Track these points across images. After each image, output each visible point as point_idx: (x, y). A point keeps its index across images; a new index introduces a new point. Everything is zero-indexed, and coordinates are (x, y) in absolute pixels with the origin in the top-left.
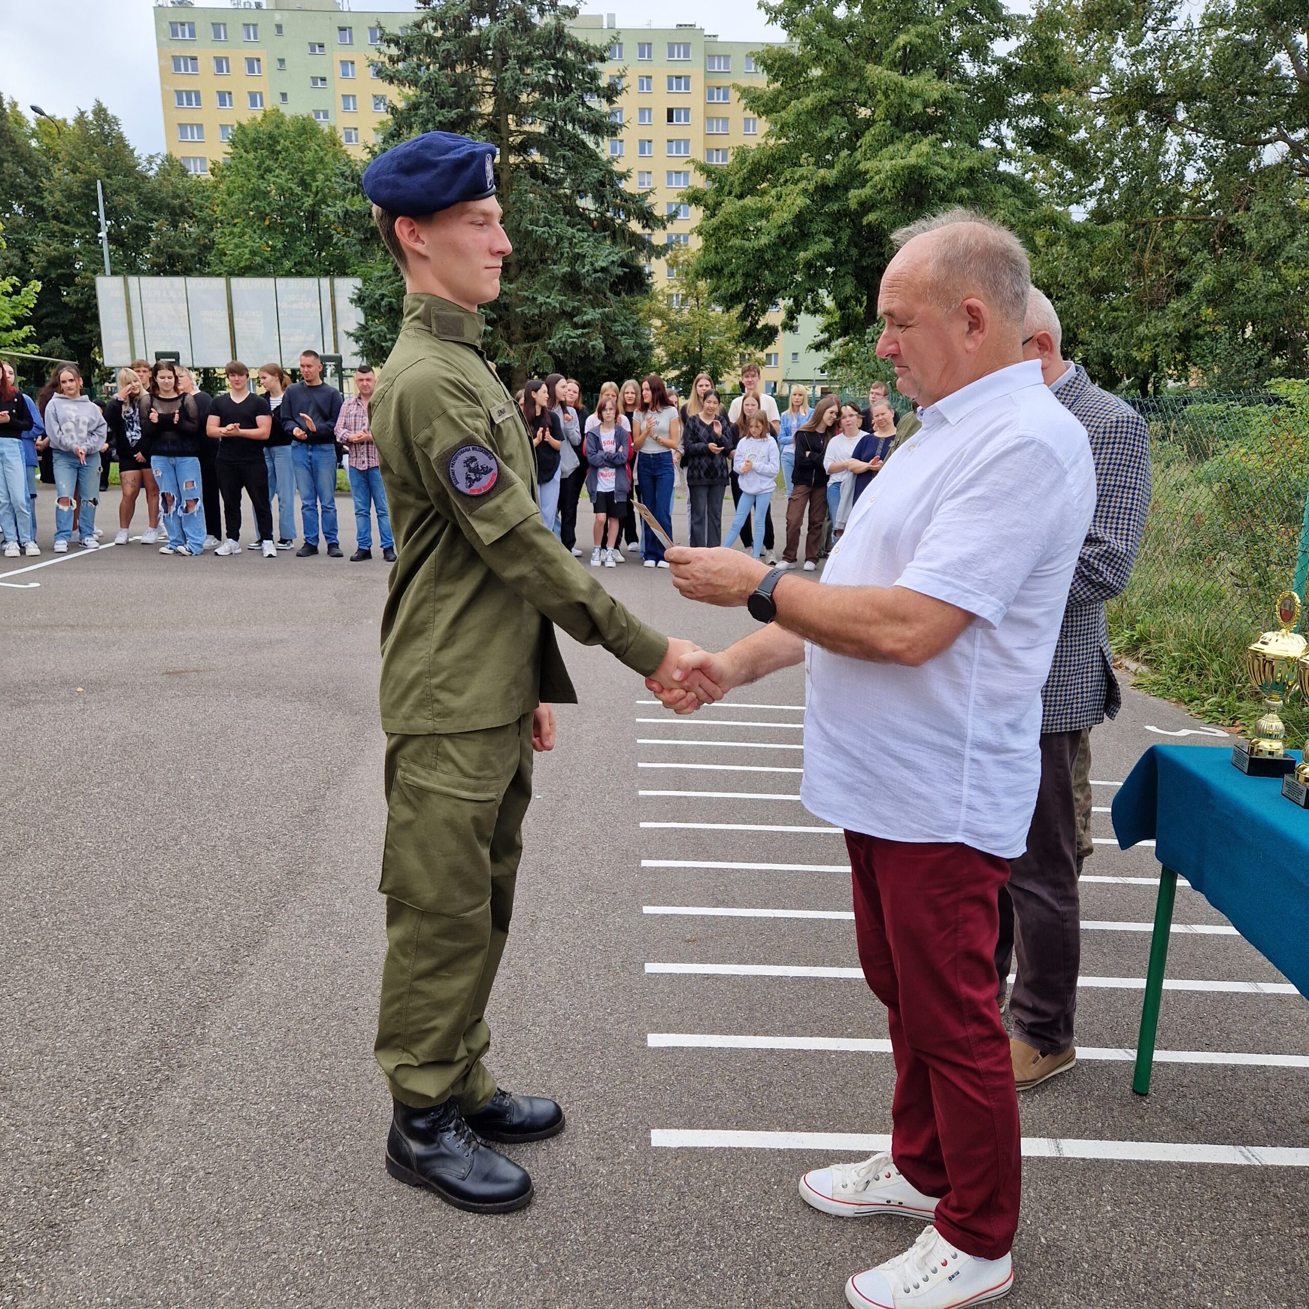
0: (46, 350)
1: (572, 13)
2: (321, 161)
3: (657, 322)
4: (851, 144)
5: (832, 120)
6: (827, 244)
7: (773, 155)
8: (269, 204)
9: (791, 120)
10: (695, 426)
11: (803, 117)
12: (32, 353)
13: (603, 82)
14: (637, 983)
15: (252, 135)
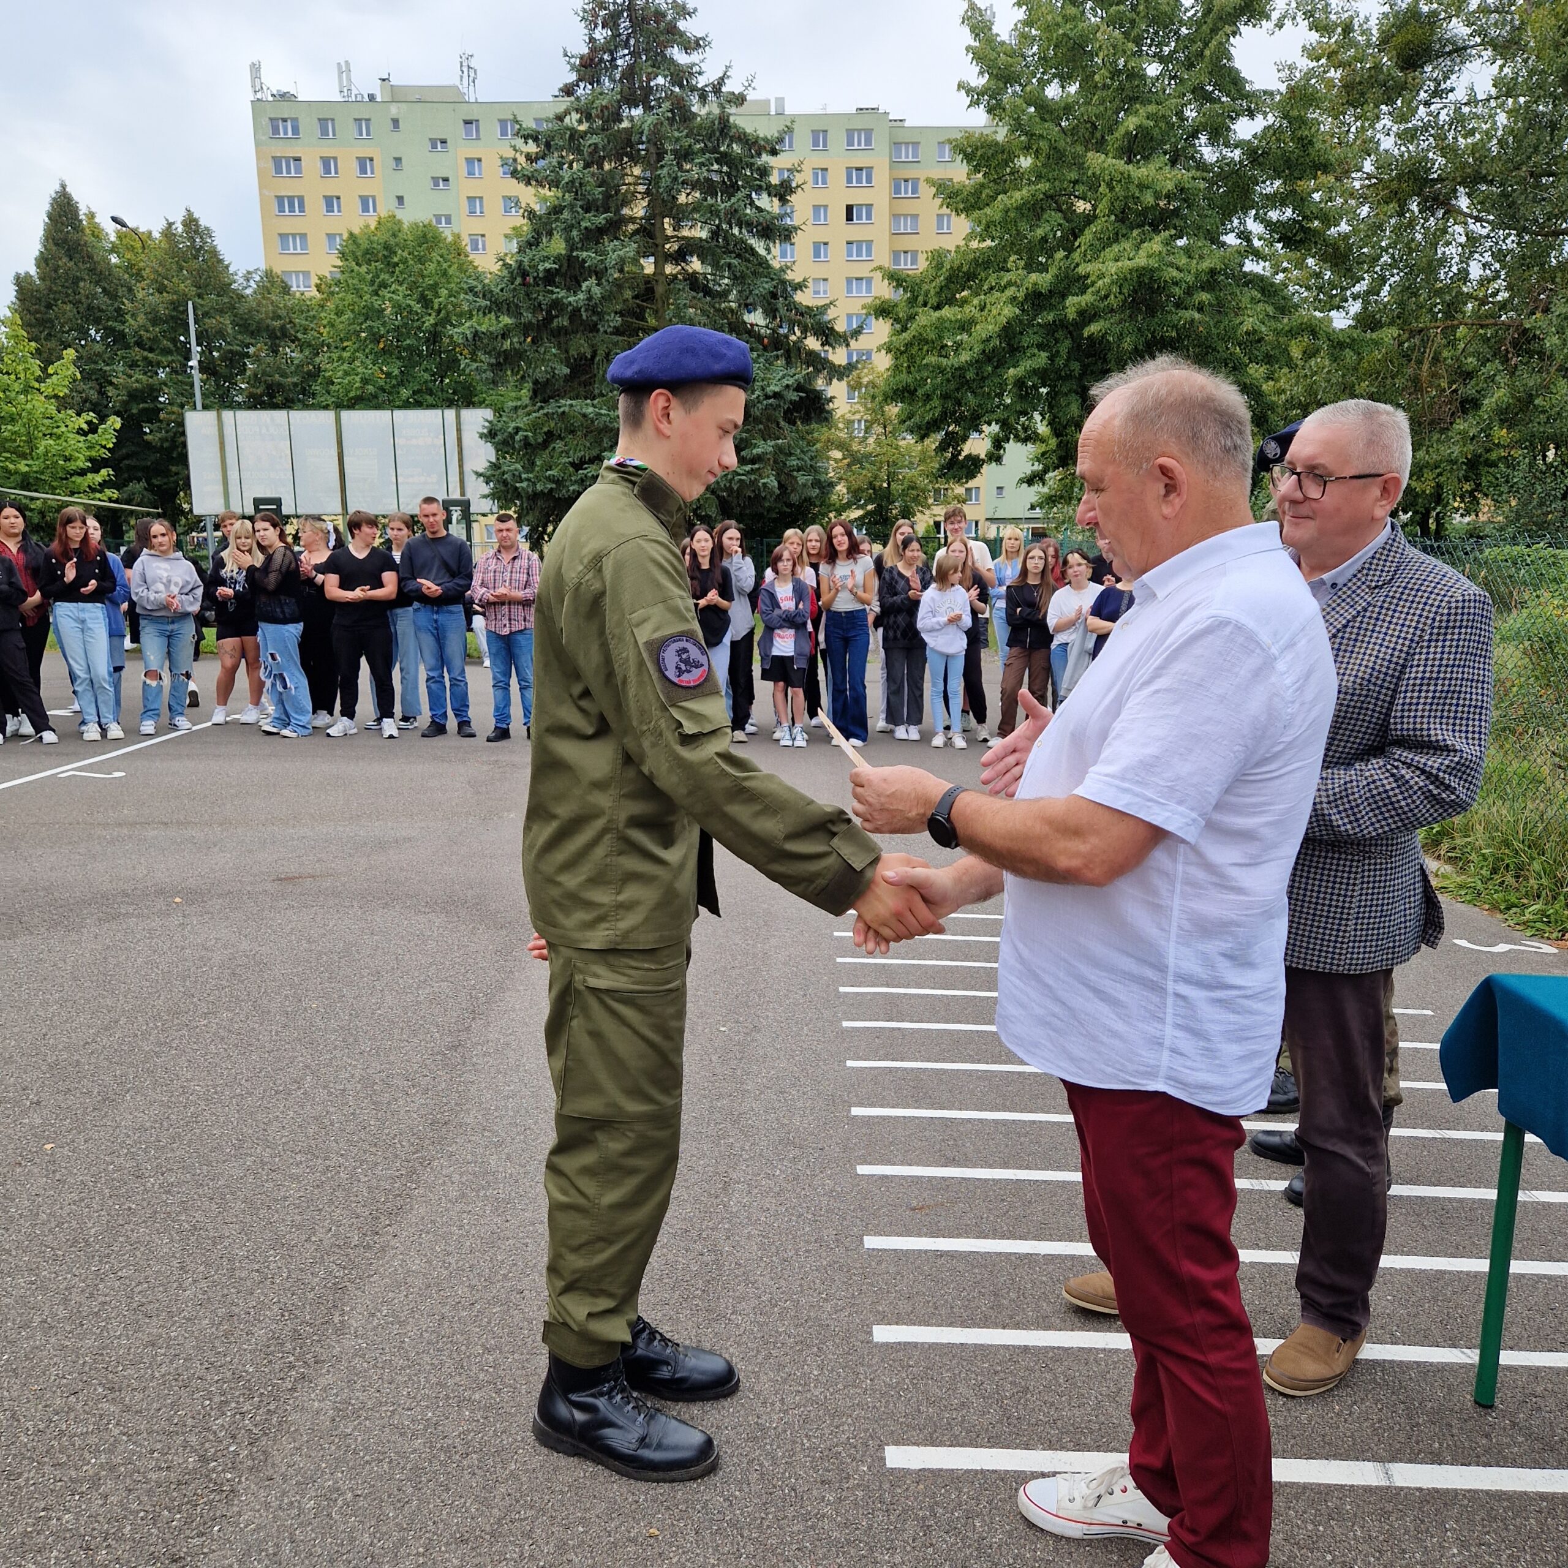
0: (125, 496)
1: (739, 100)
2: (445, 273)
3: (838, 454)
4: (1068, 242)
5: (1046, 216)
6: (1042, 359)
7: (975, 260)
8: (384, 324)
9: (998, 217)
10: (892, 578)
11: (1012, 215)
12: (110, 500)
13: (774, 179)
14: (855, 1261)
15: (365, 245)
